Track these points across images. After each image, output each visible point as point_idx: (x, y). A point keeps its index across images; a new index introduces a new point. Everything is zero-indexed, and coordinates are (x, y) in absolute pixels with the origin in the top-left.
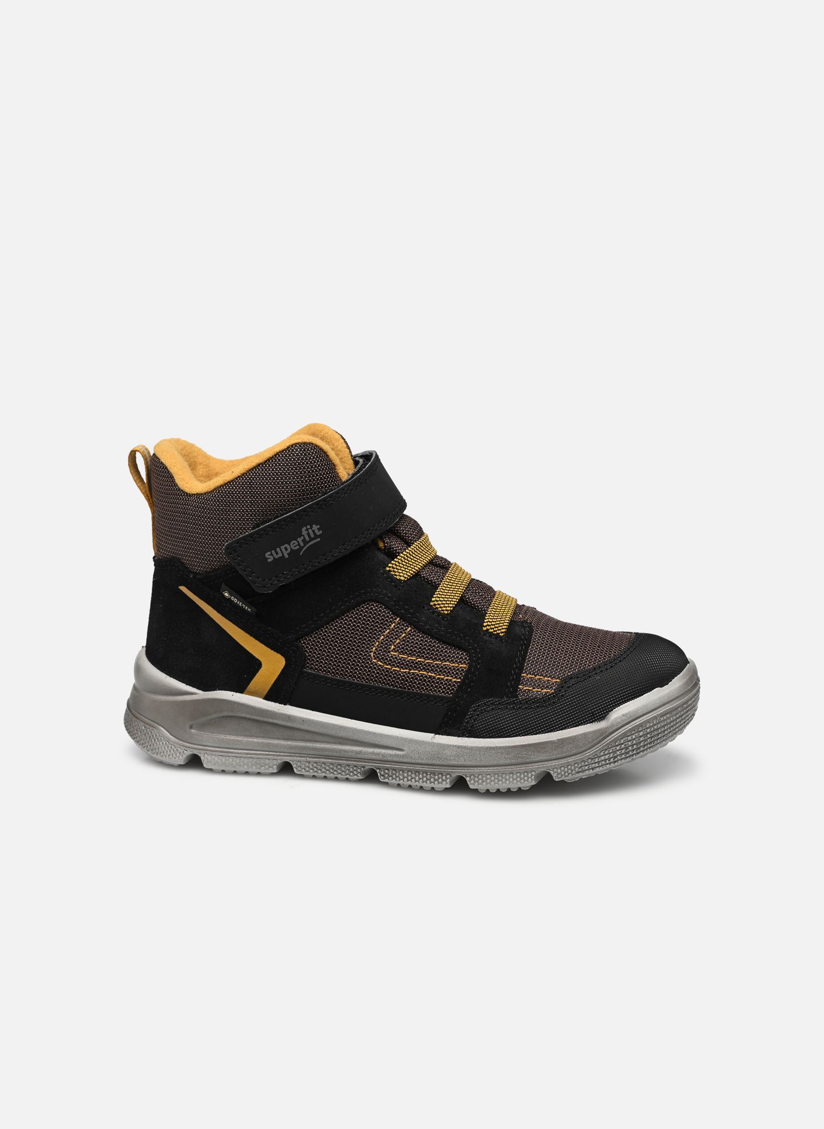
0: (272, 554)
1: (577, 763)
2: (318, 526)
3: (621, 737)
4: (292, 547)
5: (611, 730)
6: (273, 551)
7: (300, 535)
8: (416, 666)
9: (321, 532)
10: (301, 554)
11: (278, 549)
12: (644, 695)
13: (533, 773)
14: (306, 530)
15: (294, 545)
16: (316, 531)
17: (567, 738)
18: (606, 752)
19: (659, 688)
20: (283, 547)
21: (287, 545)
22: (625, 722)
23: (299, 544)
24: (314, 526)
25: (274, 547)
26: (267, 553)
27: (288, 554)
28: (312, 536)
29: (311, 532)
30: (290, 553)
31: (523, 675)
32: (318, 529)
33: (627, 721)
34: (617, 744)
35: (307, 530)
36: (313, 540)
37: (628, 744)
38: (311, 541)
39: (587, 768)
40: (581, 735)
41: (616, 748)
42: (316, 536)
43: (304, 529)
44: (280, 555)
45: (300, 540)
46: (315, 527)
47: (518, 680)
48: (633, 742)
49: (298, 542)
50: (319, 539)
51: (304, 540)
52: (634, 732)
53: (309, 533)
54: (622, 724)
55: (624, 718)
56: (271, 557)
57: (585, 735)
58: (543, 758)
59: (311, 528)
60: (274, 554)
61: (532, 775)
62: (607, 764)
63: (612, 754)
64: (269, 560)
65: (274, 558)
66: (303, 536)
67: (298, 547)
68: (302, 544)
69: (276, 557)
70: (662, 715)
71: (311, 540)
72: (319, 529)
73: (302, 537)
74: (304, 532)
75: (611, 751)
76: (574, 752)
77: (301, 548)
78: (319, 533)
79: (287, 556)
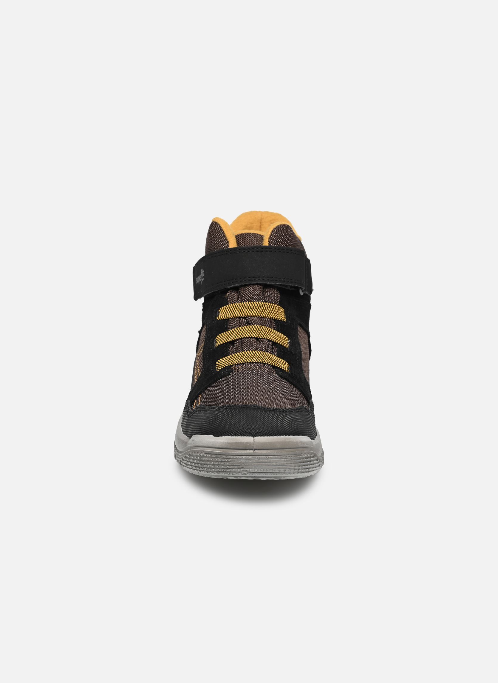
32: (203, 272)
36: (203, 278)
43: (201, 270)
55: (192, 442)
73: (201, 275)
77: (201, 281)
78: (204, 275)
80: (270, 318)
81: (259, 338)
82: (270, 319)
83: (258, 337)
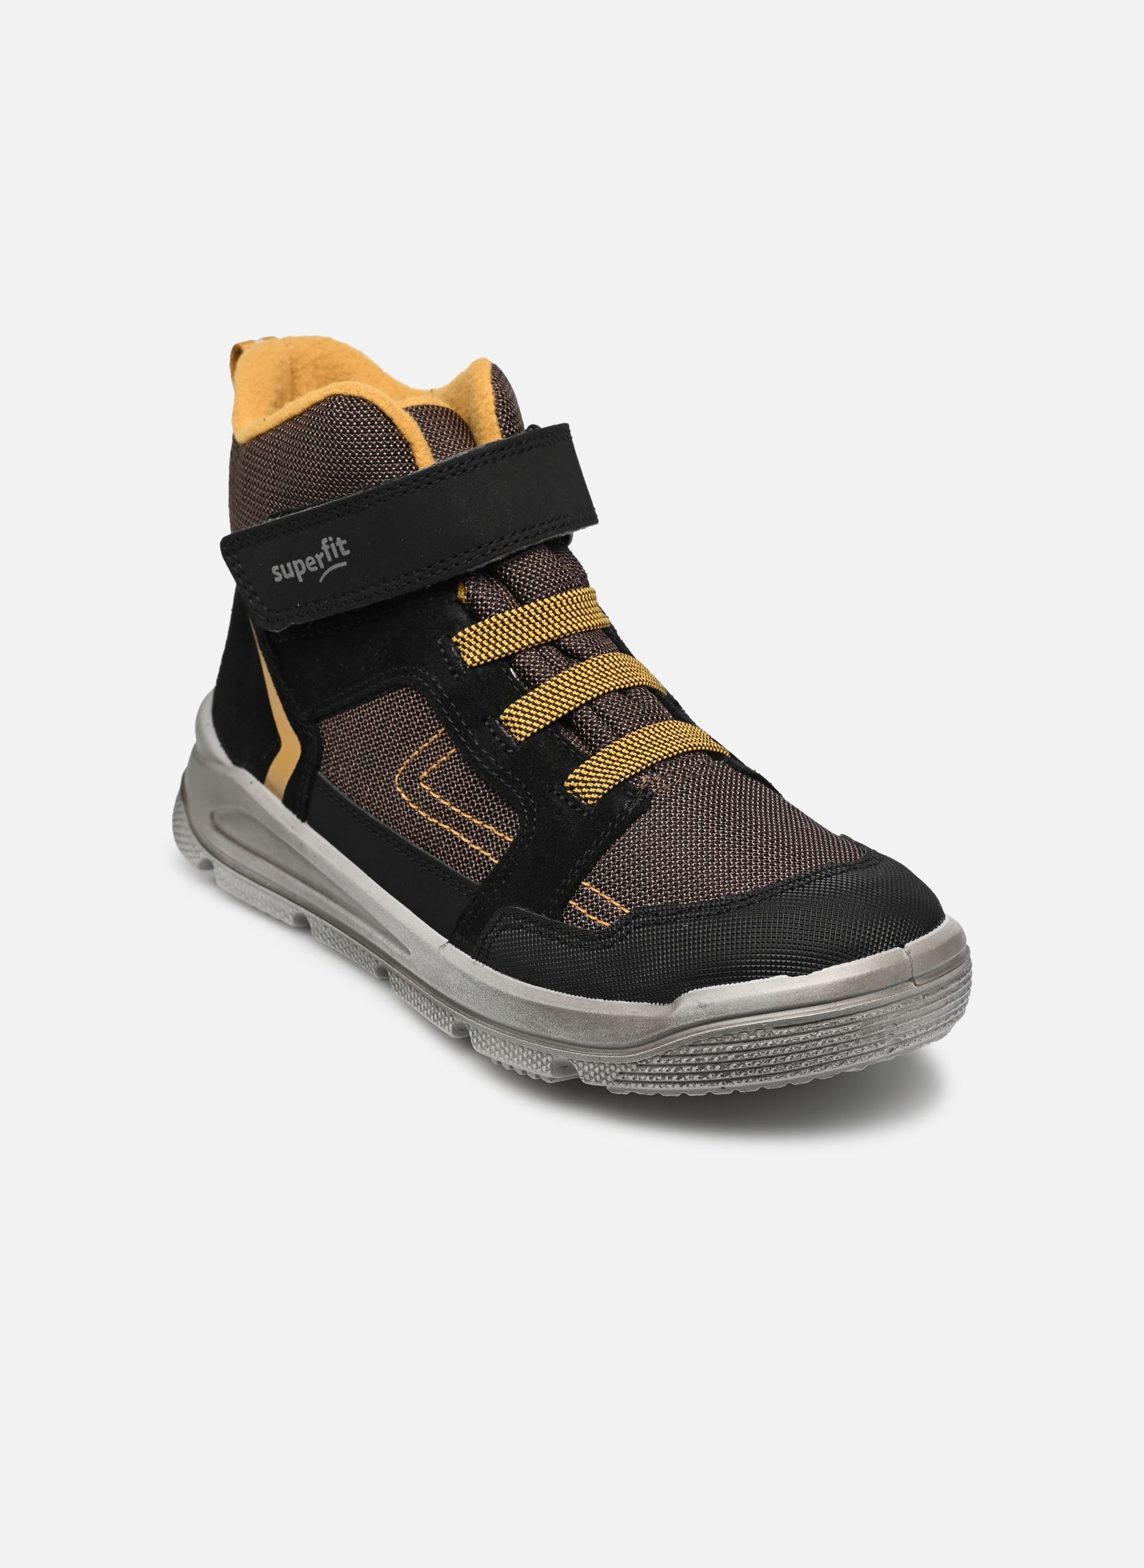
0: (280, 571)
1: (614, 1065)
2: (345, 542)
3: (691, 1043)
4: (309, 565)
5: (675, 1026)
6: (282, 566)
7: (320, 551)
8: (447, 816)
9: (348, 552)
10: (321, 581)
11: (289, 565)
12: (752, 981)
13: (549, 1058)
14: (327, 544)
15: (310, 564)
16: (342, 549)
17: (603, 1016)
18: (663, 1062)
19: (786, 976)
20: (295, 563)
21: (300, 561)
22: (701, 1019)
23: (317, 564)
24: (338, 539)
25: (284, 559)
26: (274, 567)
27: (302, 576)
28: (336, 556)
29: (334, 547)
30: (305, 574)
31: (584, 883)
32: (344, 546)
33: (705, 1018)
34: (681, 1053)
35: (329, 543)
36: (338, 563)
37: (703, 1059)
38: (335, 564)
39: (631, 1078)
40: (625, 1017)
41: (680, 1061)
42: (341, 558)
43: (324, 541)
44: (291, 575)
45: (319, 556)
46: (341, 542)
47: (573, 890)
48: (712, 1059)
49: (316, 560)
50: (344, 564)
51: (324, 559)
52: (715, 1041)
53: (331, 548)
54: (696, 1020)
55: (700, 1010)
56: (278, 574)
57: (632, 1020)
58: (564, 1038)
59: (335, 541)
60: (284, 571)
61: (547, 1061)
62: (669, 1083)
63: (674, 1069)
64: (277, 580)
65: (283, 577)
66: (323, 551)
67: (315, 569)
68: (322, 566)
69: (287, 576)
70: (779, 1026)
71: (335, 561)
72: (346, 547)
73: (322, 554)
74: (325, 547)
75: (671, 1062)
76: (610, 1043)
77: (321, 571)
78: (346, 553)
79: (301, 580)
80: (579, 631)
81: (569, 711)
82: (581, 632)
83: (566, 712)
